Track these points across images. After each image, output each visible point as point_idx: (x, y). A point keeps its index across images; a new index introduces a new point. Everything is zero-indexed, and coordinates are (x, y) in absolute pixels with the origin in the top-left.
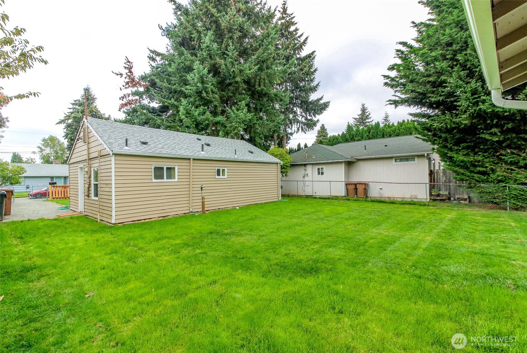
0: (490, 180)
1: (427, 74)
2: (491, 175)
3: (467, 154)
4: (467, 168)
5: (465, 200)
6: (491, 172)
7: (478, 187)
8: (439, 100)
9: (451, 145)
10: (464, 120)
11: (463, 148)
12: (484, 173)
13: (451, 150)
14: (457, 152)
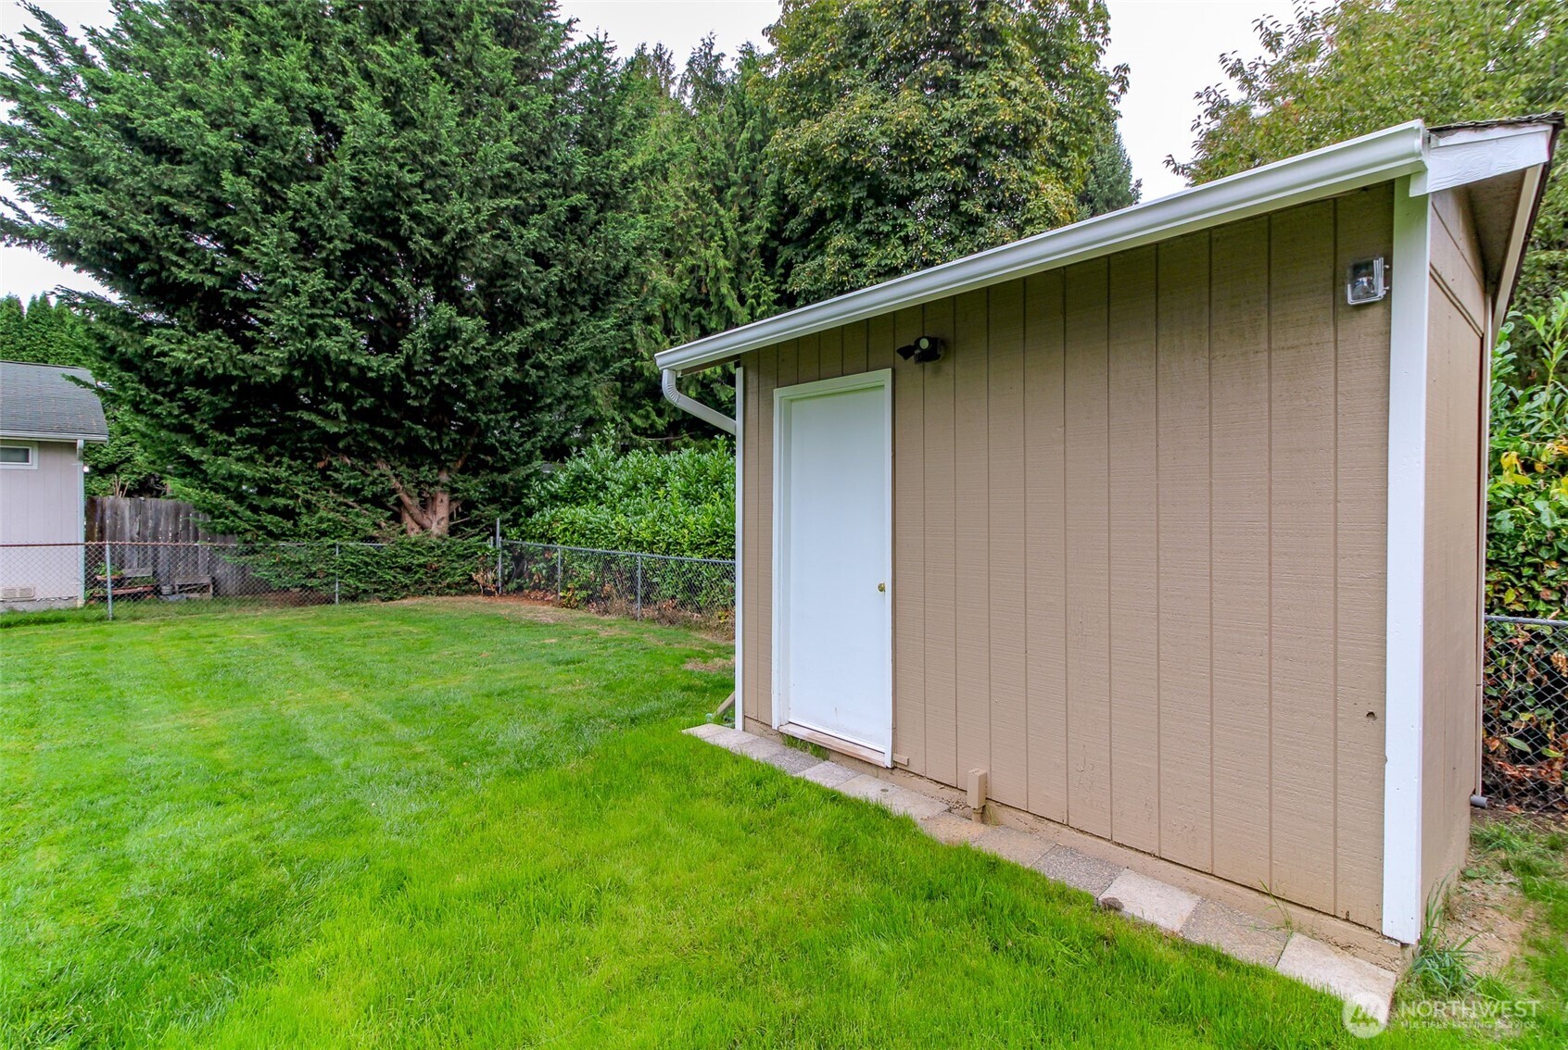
0: (303, 530)
1: (171, 188)
2: (305, 519)
3: (250, 460)
4: (240, 498)
5: (204, 589)
6: (304, 510)
7: (273, 549)
8: (202, 284)
9: (206, 426)
10: (271, 363)
11: (242, 441)
12: (288, 514)
13: (200, 440)
14: (221, 450)
